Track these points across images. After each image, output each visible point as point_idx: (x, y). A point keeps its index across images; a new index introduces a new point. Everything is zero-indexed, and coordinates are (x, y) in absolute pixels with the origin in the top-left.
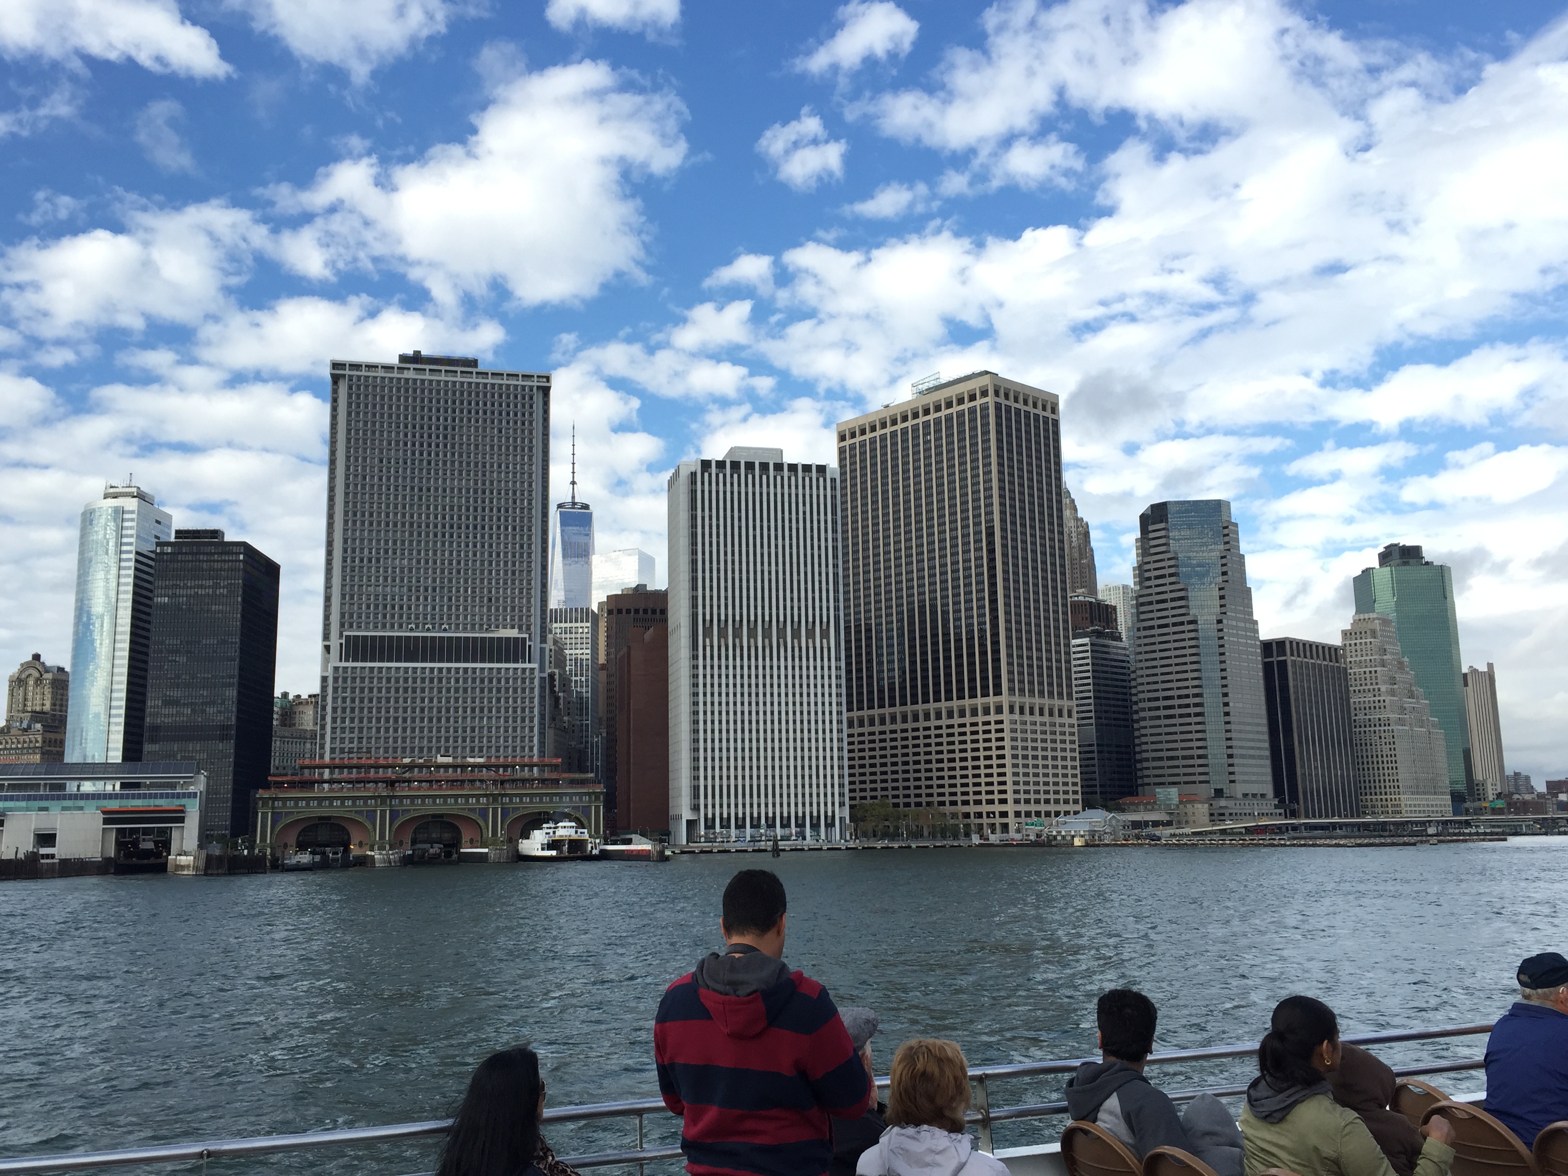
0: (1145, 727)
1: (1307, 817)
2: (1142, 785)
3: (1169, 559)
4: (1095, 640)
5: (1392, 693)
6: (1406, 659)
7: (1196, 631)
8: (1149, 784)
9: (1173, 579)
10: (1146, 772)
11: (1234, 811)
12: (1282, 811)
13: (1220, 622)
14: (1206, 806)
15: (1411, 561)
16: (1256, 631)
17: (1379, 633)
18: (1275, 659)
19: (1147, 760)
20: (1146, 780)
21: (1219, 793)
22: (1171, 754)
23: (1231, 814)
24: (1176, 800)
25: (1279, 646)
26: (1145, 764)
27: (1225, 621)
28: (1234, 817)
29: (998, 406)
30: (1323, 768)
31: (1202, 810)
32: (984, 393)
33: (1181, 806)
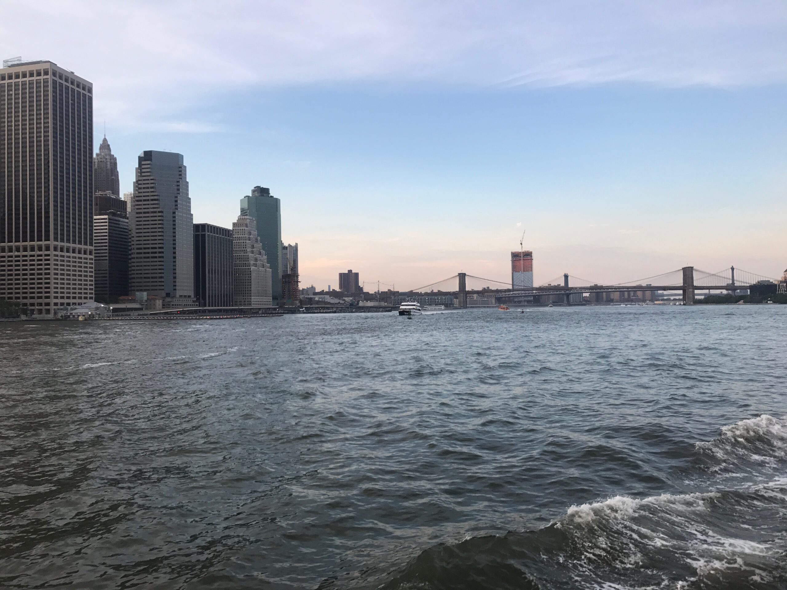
0: (134, 262)
1: (209, 306)
2: (131, 290)
3: (151, 180)
4: (111, 217)
5: (252, 252)
6: (259, 238)
7: (162, 216)
8: (134, 290)
9: (152, 190)
10: (133, 284)
11: (174, 304)
12: (198, 304)
13: (174, 213)
14: (161, 301)
15: (265, 195)
16: (192, 219)
17: (248, 225)
18: (200, 233)
19: (134, 278)
20: (133, 288)
21: (168, 295)
22: (146, 275)
23: (173, 305)
24: (145, 298)
25: (203, 227)
26: (133, 280)
27: (177, 213)
28: (174, 306)
29: (54, 82)
30: (218, 284)
31: (159, 303)
32: (46, 73)
33: (148, 301)
